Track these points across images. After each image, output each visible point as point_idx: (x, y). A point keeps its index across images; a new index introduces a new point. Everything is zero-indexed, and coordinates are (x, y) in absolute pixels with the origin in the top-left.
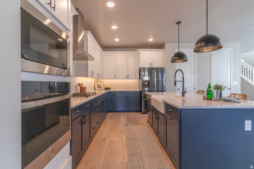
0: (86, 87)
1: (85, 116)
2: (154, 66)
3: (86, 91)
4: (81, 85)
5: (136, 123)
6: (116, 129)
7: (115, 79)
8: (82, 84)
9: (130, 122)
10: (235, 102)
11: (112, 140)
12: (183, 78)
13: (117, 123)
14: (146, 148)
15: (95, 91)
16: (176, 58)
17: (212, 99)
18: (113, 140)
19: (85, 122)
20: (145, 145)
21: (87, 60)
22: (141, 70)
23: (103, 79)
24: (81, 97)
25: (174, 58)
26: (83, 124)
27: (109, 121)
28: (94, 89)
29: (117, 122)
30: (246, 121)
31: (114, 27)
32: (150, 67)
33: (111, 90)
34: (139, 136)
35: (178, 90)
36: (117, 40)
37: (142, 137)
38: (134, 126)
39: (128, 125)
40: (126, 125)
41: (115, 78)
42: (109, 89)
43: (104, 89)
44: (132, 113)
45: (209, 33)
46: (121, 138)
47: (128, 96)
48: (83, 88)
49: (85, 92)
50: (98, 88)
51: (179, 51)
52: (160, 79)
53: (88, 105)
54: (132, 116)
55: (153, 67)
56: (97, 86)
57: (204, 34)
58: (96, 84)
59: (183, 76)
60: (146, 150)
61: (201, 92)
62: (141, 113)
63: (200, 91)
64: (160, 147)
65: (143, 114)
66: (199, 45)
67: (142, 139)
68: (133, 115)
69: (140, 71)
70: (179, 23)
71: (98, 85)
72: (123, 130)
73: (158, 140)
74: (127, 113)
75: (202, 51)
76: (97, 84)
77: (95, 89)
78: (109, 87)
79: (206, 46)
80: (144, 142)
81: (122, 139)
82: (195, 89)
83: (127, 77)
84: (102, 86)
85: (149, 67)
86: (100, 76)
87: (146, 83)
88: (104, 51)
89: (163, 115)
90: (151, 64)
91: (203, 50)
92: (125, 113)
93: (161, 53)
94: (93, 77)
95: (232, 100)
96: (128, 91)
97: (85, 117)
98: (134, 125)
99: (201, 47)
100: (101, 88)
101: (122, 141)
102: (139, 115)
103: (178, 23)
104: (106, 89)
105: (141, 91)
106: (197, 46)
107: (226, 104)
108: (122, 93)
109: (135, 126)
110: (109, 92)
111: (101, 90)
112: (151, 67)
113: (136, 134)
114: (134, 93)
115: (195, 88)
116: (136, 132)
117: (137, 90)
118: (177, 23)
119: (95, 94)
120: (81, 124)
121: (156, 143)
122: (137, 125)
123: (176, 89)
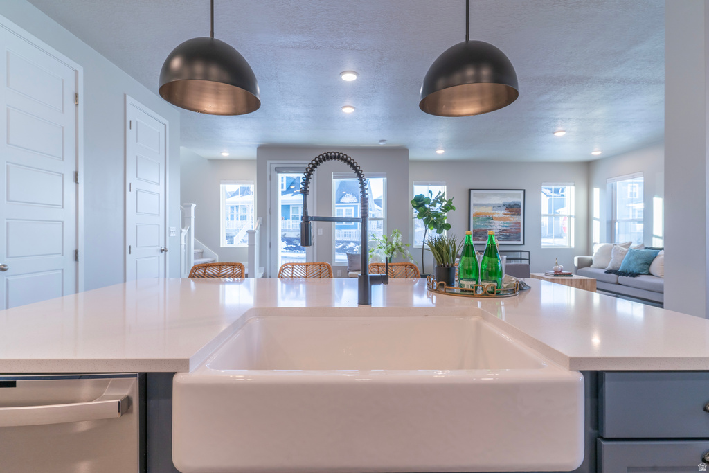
82: (76, 259)
115: (77, 252)
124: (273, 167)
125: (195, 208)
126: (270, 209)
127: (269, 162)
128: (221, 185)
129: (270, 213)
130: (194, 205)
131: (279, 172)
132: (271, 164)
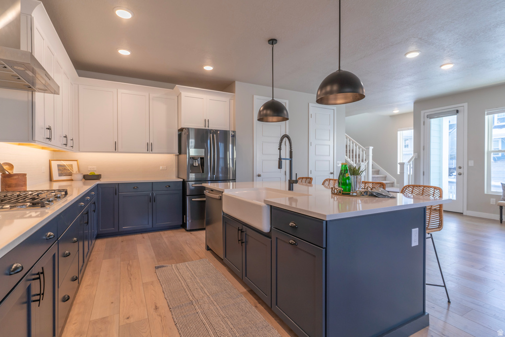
0: (25, 175)
1: (43, 273)
2: (212, 127)
3: (25, 185)
4: (5, 167)
5: (181, 257)
6: (131, 284)
7: (115, 152)
8: (11, 166)
9: (164, 257)
10: (388, 197)
11: (128, 321)
12: (291, 152)
13: (129, 264)
14: (226, 319)
15: (51, 186)
16: (269, 112)
17: (349, 194)
18: (132, 320)
19: (43, 294)
20: (221, 312)
21: (33, 91)
22: (182, 133)
23: (79, 151)
24: (11, 207)
25: (265, 112)
26: (34, 305)
27: (106, 264)
28: (48, 178)
29: (131, 263)
30: (413, 230)
31: (124, 14)
32: (204, 128)
33: (103, 181)
34: (199, 290)
35: (257, 177)
36: (124, 52)
37: (207, 292)
38: (178, 265)
39: (163, 266)
40: (157, 268)
41: (116, 150)
42: (98, 177)
43: (81, 177)
44: (162, 233)
45: (344, 69)
46: (154, 307)
47: (152, 194)
48: (15, 177)
49: (23, 189)
50: (60, 175)
51: (273, 99)
52: (221, 155)
53: (48, 232)
54: (166, 240)
55: (210, 128)
56: (59, 170)
57: (334, 69)
58: (55, 164)
59: (291, 149)
60: (229, 323)
61: (304, 180)
62: (184, 230)
63: (303, 178)
64: (256, 307)
65: (189, 233)
66: (328, 88)
67: (210, 296)
68: (168, 237)
69: (180, 136)
70: (274, 41)
71: (61, 168)
72: (152, 283)
73: (244, 290)
74: (150, 234)
75: (333, 102)
76: (59, 166)
77: (51, 179)
78: (96, 173)
79: (340, 91)
80: (215, 303)
81: (156, 308)
82: (286, 174)
83: (150, 148)
84: (75, 169)
85: (202, 126)
86: (70, 143)
87: (196, 164)
88: (80, 75)
89: (267, 235)
90: (206, 122)
91: (336, 99)
92: (146, 235)
93: (227, 100)
94: (49, 142)
95: (383, 194)
96: (152, 183)
97: (42, 276)
98: (177, 263)
99: (331, 92)
100: (70, 174)
101: (160, 316)
102: (180, 237)
103: (271, 41)
104: (87, 178)
105: (184, 180)
106: (324, 91)
107: (375, 201)
108: (135, 186)
109: (181, 266)
110: (98, 184)
111: (72, 180)
112: (207, 128)
113: (190, 285)
114: (168, 185)
115: (285, 172)
116: (188, 280)
117: (173, 178)
118: (269, 41)
119: (63, 193)
120: (25, 306)
121: (244, 298)
122: (184, 261)
123: (255, 175)
124: (426, 115)
125: (373, 149)
126: (424, 147)
127: (422, 112)
128: (399, 132)
129: (424, 150)
130: (371, 148)
131: (431, 118)
132: (424, 113)
